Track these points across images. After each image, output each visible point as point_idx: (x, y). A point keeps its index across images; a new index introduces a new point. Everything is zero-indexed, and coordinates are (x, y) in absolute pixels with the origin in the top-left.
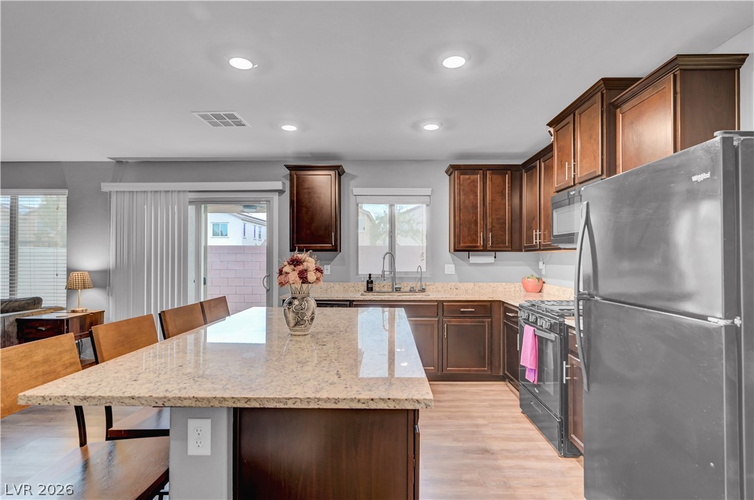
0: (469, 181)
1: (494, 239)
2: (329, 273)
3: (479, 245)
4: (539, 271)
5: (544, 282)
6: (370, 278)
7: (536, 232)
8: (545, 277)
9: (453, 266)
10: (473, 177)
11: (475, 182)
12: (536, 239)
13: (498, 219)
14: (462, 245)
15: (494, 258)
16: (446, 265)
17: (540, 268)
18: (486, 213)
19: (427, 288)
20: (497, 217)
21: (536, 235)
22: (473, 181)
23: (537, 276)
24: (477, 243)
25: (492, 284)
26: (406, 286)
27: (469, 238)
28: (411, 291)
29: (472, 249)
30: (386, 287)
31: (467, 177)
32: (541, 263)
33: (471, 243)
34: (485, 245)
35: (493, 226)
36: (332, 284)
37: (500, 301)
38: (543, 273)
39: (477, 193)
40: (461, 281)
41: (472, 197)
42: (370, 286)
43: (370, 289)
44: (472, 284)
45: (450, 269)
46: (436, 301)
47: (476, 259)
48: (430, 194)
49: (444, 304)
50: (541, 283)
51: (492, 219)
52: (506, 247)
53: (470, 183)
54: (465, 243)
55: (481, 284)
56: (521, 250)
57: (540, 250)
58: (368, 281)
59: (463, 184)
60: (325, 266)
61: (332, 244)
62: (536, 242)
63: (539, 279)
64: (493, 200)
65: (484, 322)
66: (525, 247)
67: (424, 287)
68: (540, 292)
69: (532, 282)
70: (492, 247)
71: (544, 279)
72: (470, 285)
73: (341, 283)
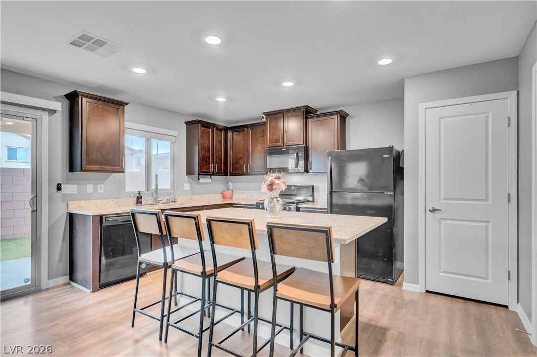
2: (102, 191)
6: (139, 194)
7: (245, 165)
9: (189, 184)
11: (208, 132)
12: (245, 169)
14: (202, 171)
16: (185, 184)
17: (230, 185)
18: (214, 152)
19: (177, 200)
20: (218, 155)
21: (245, 167)
25: (208, 195)
27: (206, 167)
28: (166, 203)
29: (207, 174)
30: (149, 200)
31: (205, 129)
32: (230, 183)
33: (206, 170)
34: (213, 172)
35: (216, 161)
36: (107, 201)
39: (209, 139)
40: (192, 194)
41: (207, 142)
42: (139, 200)
45: (187, 186)
51: (216, 156)
52: (222, 173)
53: (206, 133)
55: (203, 195)
56: (227, 175)
58: (137, 197)
59: (203, 133)
60: (99, 185)
61: (121, 166)
62: (245, 171)
64: (217, 145)
67: (175, 199)
72: (198, 196)
73: (114, 200)
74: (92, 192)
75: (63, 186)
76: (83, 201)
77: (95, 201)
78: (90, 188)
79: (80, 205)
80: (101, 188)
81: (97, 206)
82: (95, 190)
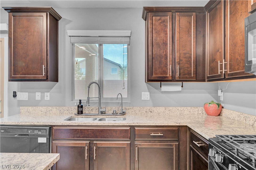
0: (160, 21)
1: (182, 71)
2: (49, 99)
3: (168, 76)
4: (217, 98)
5: (223, 107)
6: (80, 103)
7: (221, 62)
8: (223, 103)
9: (148, 93)
10: (163, 18)
12: (221, 69)
13: (185, 54)
14: (154, 76)
15: (181, 87)
16: (143, 93)
17: (219, 95)
18: (175, 48)
19: (127, 112)
20: (184, 52)
21: (221, 65)
22: (164, 21)
23: (217, 102)
24: (167, 74)
25: (179, 108)
26: (110, 110)
27: (160, 70)
28: (113, 114)
29: (162, 80)
30: (94, 110)
31: (158, 18)
32: (219, 92)
33: (161, 74)
34: (173, 76)
35: (180, 60)
36: (50, 108)
37: (186, 126)
38: (222, 99)
39: (167, 31)
40: (155, 106)
41: (162, 35)
42: (80, 109)
43: (80, 112)
44: (164, 108)
45: (146, 95)
46: (130, 126)
47: (166, 88)
48: (129, 35)
49: (136, 128)
50: (220, 107)
51: (180, 54)
52: (192, 78)
53: (161, 23)
54: (156, 74)
55: (171, 108)
56: (204, 81)
57: (225, 79)
58: (78, 106)
59: (155, 24)
60: (46, 93)
61: (43, 75)
62: (221, 72)
63: (219, 105)
64: (180, 38)
65: (171, 145)
66: (208, 78)
67: (124, 111)
68: (219, 115)
69: (213, 107)
70: (179, 77)
71: (223, 105)
72: (162, 109)
73: (58, 108)
74: (40, 99)
75: (18, 94)
76: (31, 107)
77: (40, 107)
78: (38, 96)
79: (28, 111)
80: (47, 96)
81: (42, 113)
82: (43, 97)
